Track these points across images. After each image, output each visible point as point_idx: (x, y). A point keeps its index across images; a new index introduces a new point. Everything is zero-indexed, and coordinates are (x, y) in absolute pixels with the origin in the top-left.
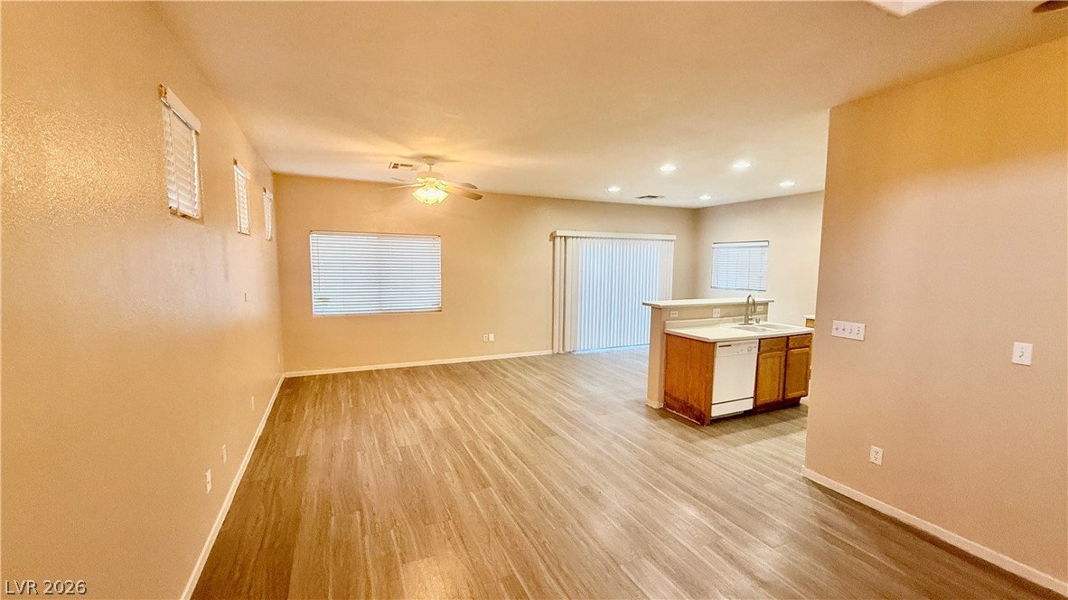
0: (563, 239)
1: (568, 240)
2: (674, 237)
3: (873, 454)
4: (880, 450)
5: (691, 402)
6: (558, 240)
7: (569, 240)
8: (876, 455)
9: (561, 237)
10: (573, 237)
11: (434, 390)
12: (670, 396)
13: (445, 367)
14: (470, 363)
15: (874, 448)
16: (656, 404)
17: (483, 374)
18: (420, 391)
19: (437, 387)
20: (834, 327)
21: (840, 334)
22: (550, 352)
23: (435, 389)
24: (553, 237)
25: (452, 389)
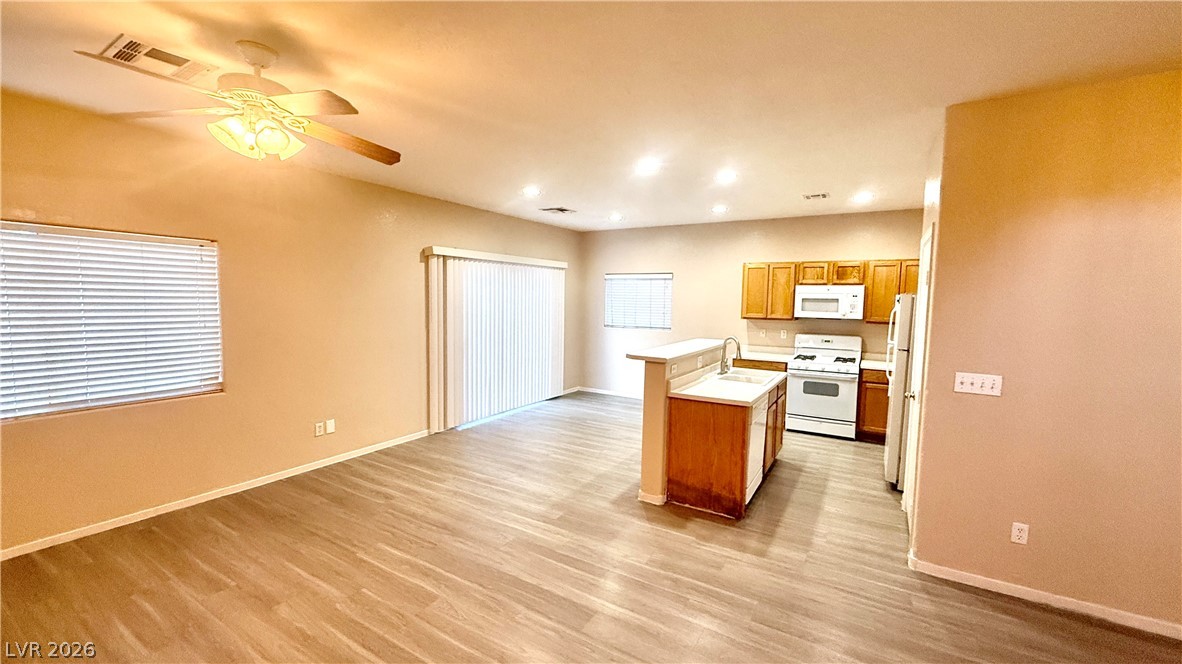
0: (441, 259)
1: (448, 262)
2: (564, 265)
3: (1015, 532)
4: (1025, 527)
5: (716, 490)
6: (433, 262)
7: (450, 262)
8: (1020, 532)
9: (438, 256)
10: (454, 258)
11: (252, 571)
12: (678, 484)
13: (239, 499)
14: (291, 480)
15: (1017, 525)
16: (658, 499)
17: (339, 501)
18: (215, 586)
19: (255, 561)
20: (958, 381)
21: (967, 389)
22: (425, 433)
23: (253, 567)
24: (426, 256)
25: (294, 557)
